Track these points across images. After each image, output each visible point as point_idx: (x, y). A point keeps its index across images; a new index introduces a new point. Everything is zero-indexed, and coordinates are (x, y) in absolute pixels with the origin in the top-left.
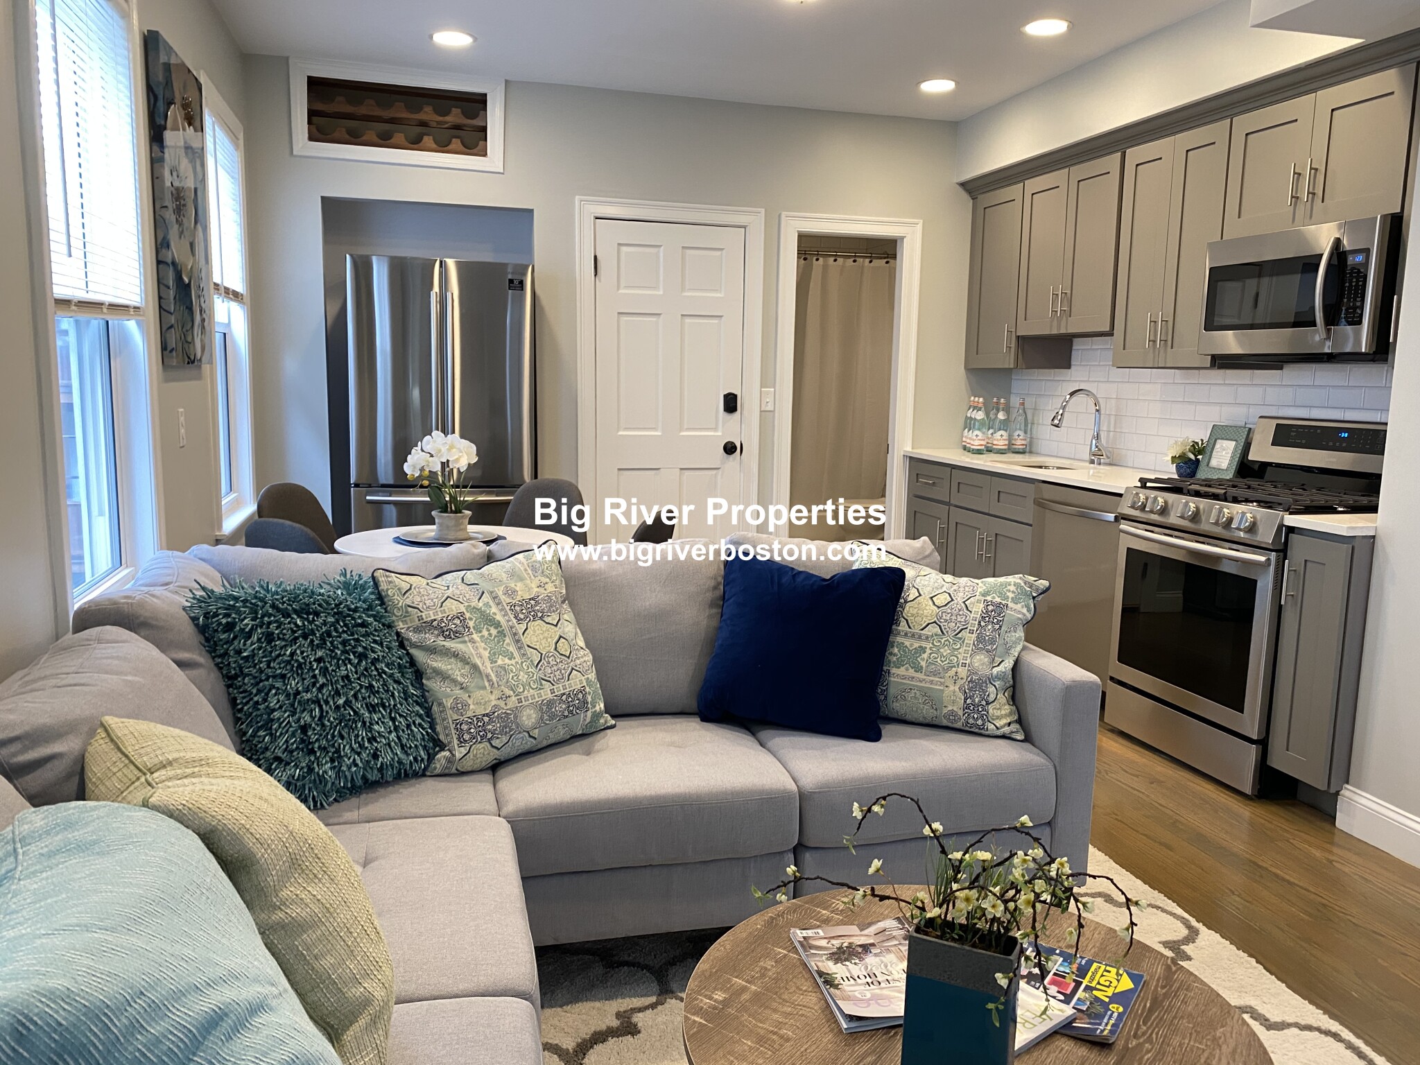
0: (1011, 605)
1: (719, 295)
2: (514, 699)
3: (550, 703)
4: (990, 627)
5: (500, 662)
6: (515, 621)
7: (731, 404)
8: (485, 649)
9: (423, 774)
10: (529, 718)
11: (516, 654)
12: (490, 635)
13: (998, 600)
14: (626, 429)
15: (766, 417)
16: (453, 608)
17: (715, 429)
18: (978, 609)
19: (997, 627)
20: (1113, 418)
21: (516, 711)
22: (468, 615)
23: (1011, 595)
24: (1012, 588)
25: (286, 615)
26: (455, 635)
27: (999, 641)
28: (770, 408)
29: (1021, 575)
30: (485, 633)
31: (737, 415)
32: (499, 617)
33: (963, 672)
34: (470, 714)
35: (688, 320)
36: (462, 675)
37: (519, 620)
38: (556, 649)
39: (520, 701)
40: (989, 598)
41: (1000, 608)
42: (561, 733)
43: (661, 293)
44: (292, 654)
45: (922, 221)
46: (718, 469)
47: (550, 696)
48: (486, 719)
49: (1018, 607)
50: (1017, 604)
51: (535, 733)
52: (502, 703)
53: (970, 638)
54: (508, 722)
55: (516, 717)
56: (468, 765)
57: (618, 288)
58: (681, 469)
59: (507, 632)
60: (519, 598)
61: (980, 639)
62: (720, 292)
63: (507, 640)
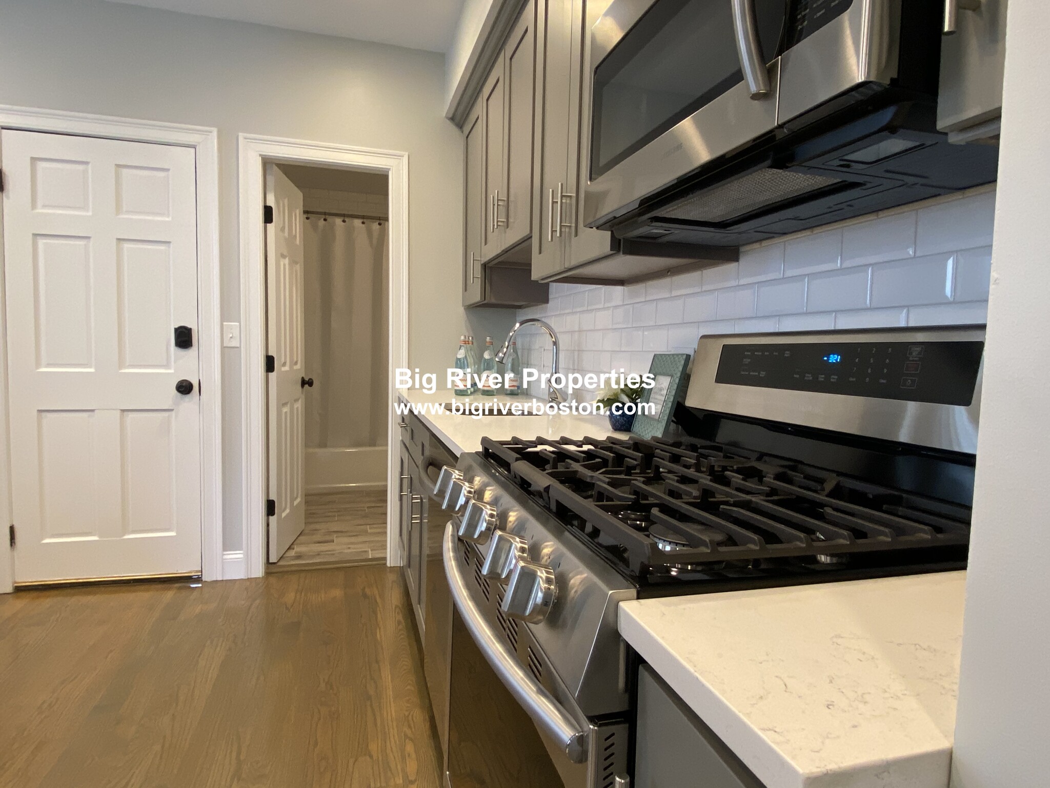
1: (167, 219)
7: (184, 338)
14: (48, 365)
15: (229, 355)
17: (167, 366)
20: (576, 353)
28: (234, 343)
31: (191, 353)
35: (127, 246)
43: (90, 213)
45: (407, 153)
46: (172, 410)
57: (34, 205)
58: (123, 411)
62: (168, 217)
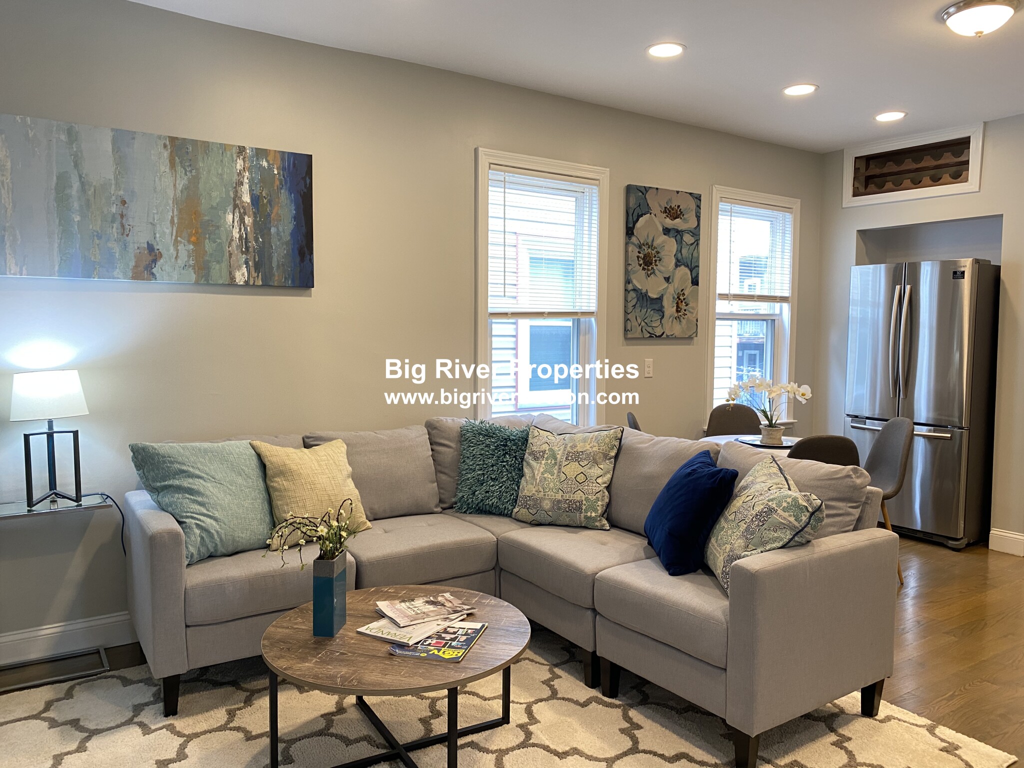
0: (779, 511)
2: (542, 493)
3: (559, 502)
4: (756, 523)
5: (546, 475)
6: (565, 459)
8: (543, 468)
9: (509, 516)
10: (547, 505)
11: (555, 475)
12: (551, 463)
13: (774, 506)
16: (545, 447)
18: (758, 508)
19: (761, 524)
21: (542, 499)
22: (547, 452)
23: (785, 504)
24: (789, 500)
25: (480, 434)
26: (536, 459)
27: (757, 534)
29: (809, 494)
30: (549, 461)
32: (559, 456)
33: (728, 547)
34: (524, 494)
36: (529, 477)
37: (567, 459)
38: (575, 478)
39: (545, 495)
40: (770, 503)
41: (771, 510)
42: (567, 521)
44: (473, 450)
47: (560, 498)
48: (528, 498)
49: (786, 515)
50: (785, 512)
51: (550, 513)
52: (536, 494)
53: (743, 526)
54: (536, 503)
55: (541, 502)
56: (520, 517)
59: (558, 464)
60: (575, 450)
61: (747, 530)
63: (556, 467)
